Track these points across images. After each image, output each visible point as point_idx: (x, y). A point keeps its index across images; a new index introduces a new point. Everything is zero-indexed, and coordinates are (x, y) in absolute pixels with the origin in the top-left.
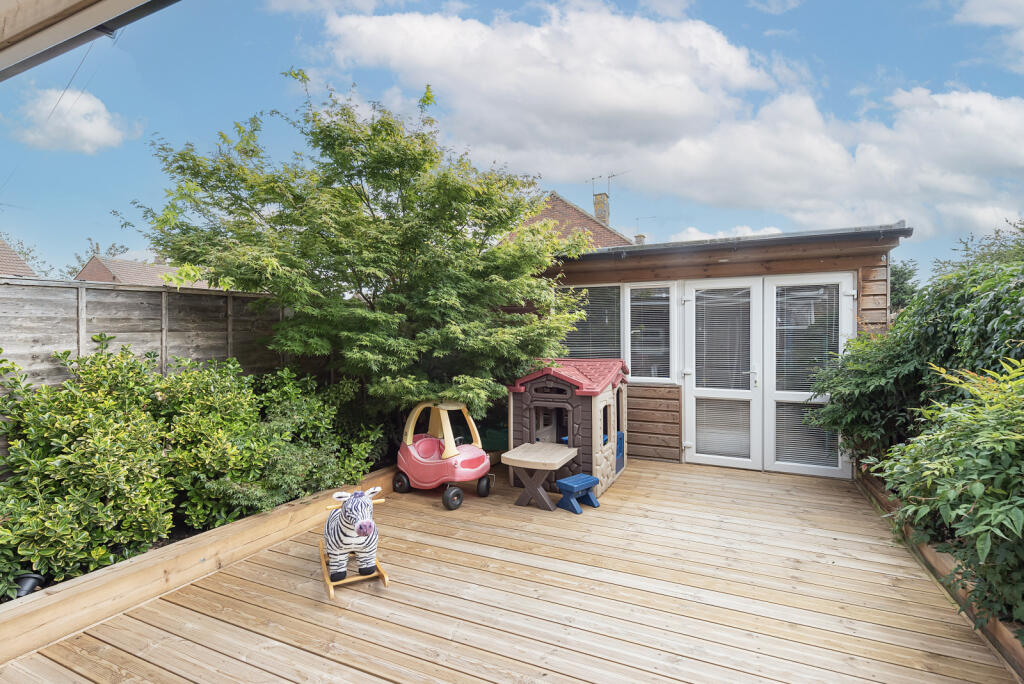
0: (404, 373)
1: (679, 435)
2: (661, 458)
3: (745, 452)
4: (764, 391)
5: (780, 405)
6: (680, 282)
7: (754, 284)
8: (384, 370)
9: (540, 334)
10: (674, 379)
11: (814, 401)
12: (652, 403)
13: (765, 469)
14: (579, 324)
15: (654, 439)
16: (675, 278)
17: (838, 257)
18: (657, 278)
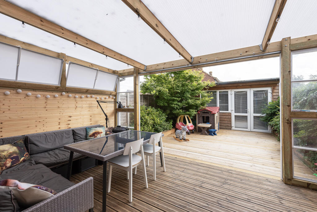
0: (180, 109)
1: (231, 124)
2: (227, 129)
3: (246, 127)
4: (251, 114)
5: (254, 117)
6: (231, 90)
7: (248, 90)
8: (177, 108)
9: (205, 102)
10: (229, 111)
11: (262, 116)
12: (224, 117)
13: (251, 131)
14: (212, 100)
15: (225, 125)
16: (229, 89)
17: (267, 84)
18: (225, 89)
